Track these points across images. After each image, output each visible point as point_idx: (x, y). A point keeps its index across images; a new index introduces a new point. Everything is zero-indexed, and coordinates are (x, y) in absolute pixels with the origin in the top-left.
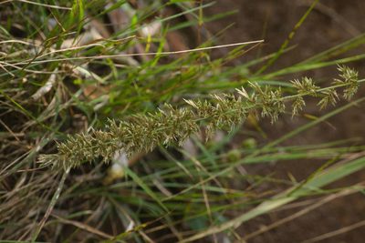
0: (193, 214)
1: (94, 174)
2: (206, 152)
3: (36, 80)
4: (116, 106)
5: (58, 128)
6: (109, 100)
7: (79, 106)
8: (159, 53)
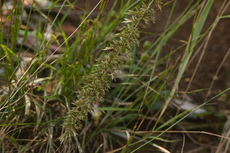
0: (151, 102)
1: (88, 125)
2: (131, 67)
3: (19, 105)
4: (68, 83)
5: (51, 118)
6: (62, 84)
7: (52, 99)
8: (66, 40)
